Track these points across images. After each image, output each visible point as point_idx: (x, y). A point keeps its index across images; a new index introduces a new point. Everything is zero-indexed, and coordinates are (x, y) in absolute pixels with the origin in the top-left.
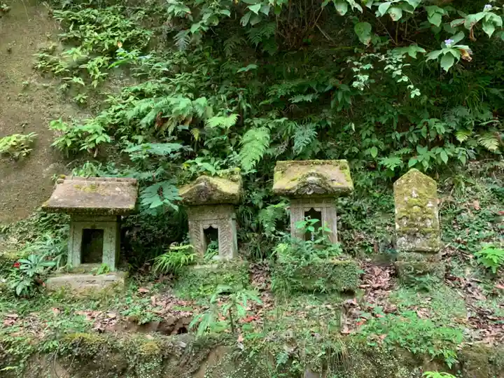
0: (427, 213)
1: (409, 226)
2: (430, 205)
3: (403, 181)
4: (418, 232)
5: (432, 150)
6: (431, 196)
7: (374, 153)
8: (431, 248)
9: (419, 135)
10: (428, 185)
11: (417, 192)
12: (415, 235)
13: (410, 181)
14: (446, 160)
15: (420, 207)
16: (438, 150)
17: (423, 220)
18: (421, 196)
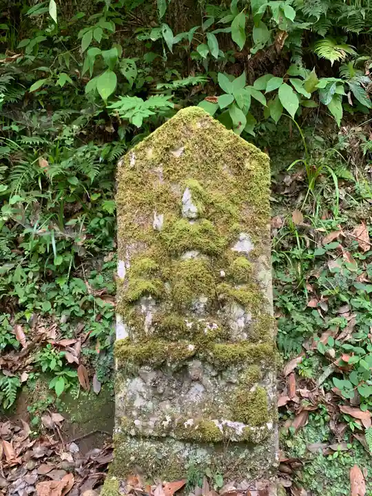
0: (230, 278)
1: (163, 332)
2: (245, 245)
3: (150, 154)
4: (193, 357)
5: (258, 84)
6: (247, 214)
7: (104, 85)
8: (240, 428)
9: (225, 41)
10: (238, 169)
11: (197, 196)
12: (182, 370)
13: (177, 154)
14: (292, 107)
15: (210, 253)
16: (273, 83)
17: (217, 305)
18: (210, 210)
